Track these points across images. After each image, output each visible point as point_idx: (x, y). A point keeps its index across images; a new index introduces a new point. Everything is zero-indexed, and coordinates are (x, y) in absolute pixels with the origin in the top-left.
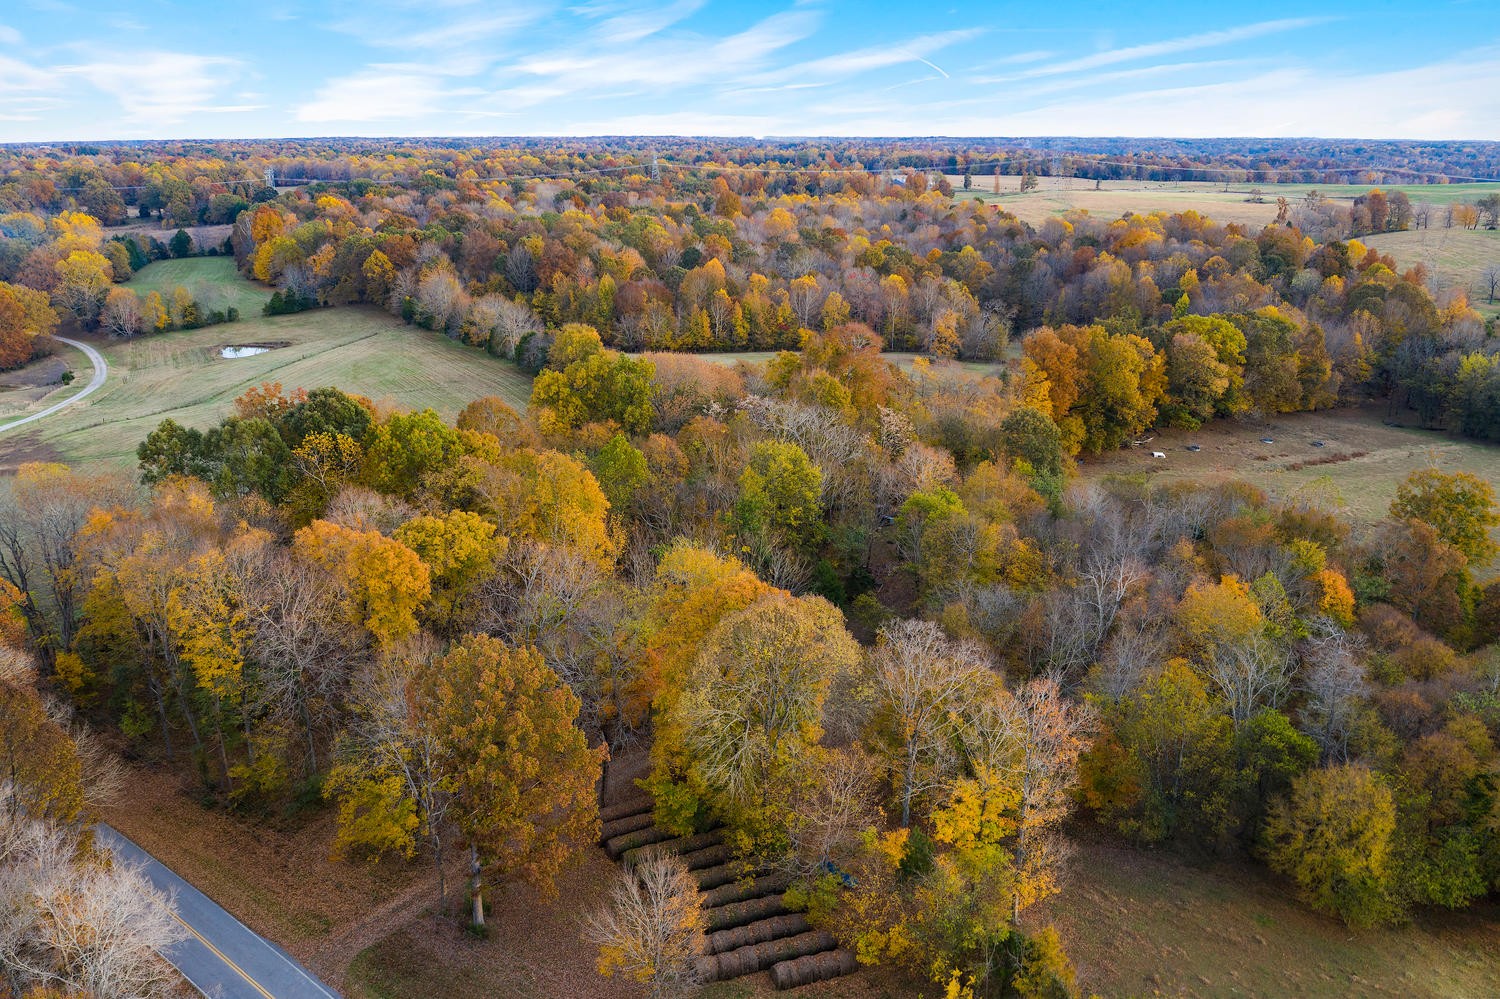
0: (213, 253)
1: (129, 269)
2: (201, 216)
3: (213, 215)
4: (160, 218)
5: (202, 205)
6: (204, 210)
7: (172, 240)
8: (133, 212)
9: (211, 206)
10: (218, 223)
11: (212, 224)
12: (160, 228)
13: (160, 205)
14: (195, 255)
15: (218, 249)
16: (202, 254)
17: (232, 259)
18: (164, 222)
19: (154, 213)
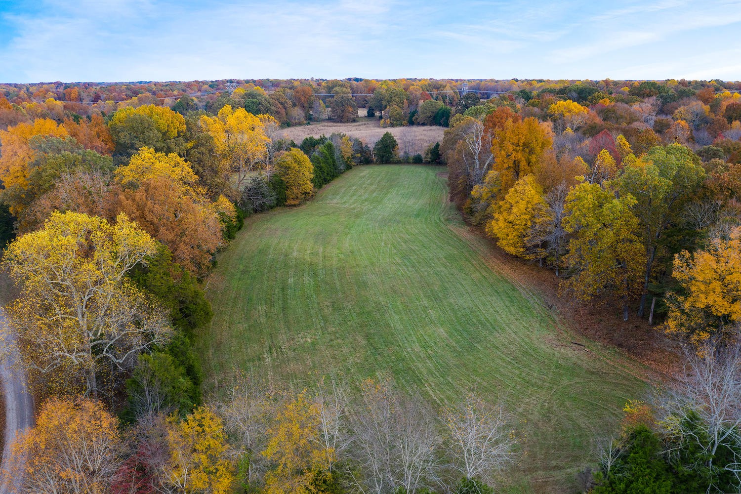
0: (418, 161)
1: (310, 187)
2: (411, 118)
3: (421, 117)
4: (381, 118)
5: (412, 109)
6: (413, 114)
7: (377, 144)
8: (363, 112)
9: (419, 109)
10: (423, 124)
11: (419, 124)
12: (379, 127)
13: (381, 108)
14: (399, 162)
15: (423, 156)
16: (405, 161)
17: (439, 169)
18: (382, 121)
19: (377, 114)
